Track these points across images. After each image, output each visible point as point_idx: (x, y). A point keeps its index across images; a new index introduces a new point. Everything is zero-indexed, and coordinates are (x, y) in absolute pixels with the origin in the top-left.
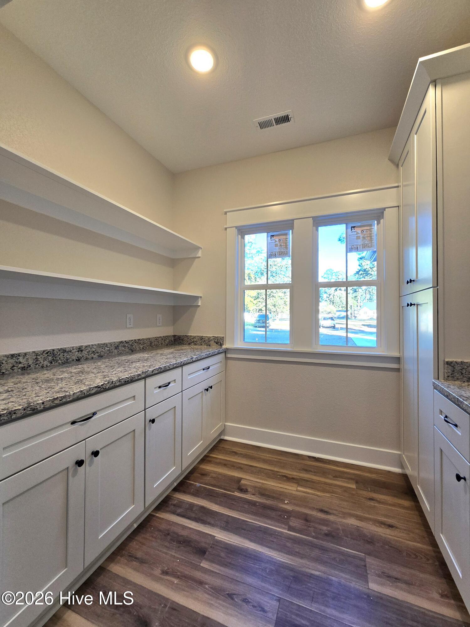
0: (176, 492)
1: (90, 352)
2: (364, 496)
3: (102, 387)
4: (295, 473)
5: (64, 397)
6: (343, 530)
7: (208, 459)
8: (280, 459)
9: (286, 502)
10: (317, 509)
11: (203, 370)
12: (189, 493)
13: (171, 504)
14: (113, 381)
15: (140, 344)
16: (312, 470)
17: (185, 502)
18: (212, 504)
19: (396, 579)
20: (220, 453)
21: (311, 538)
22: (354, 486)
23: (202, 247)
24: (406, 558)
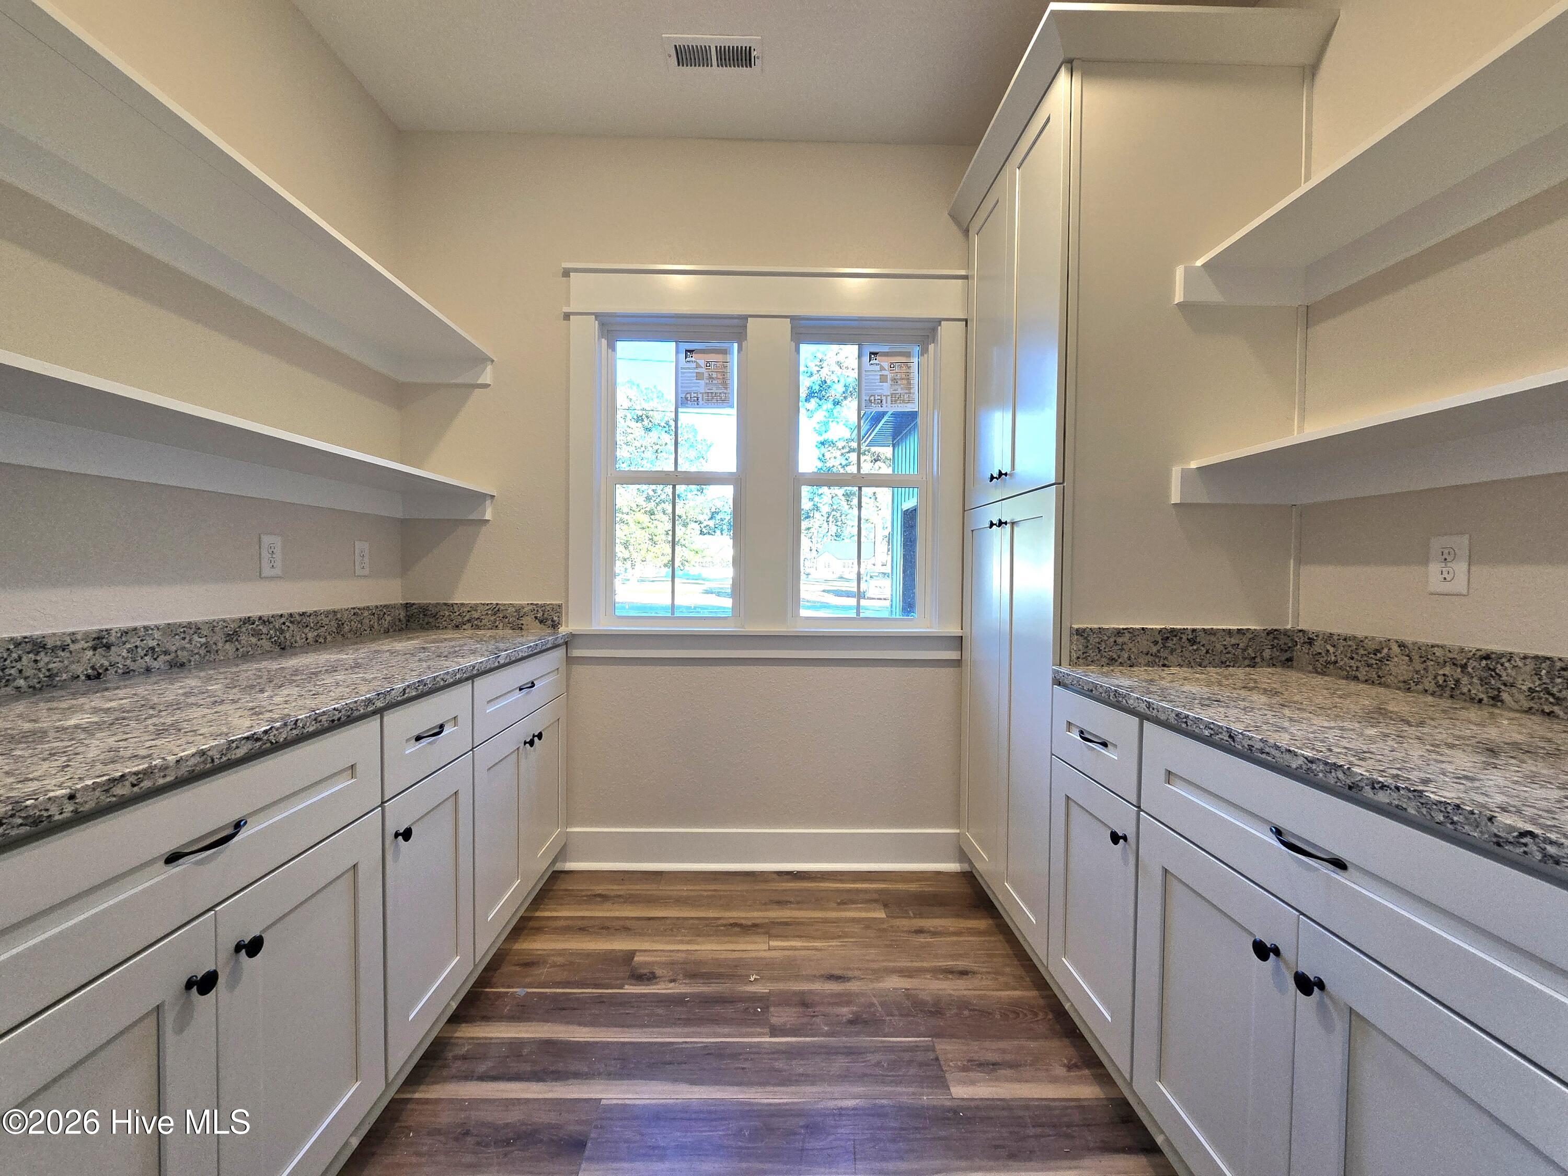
0: (460, 1023)
1: (139, 650)
2: (905, 929)
3: (265, 738)
4: (756, 914)
5: (145, 774)
6: (883, 1004)
7: (531, 924)
8: (715, 890)
9: (752, 979)
10: (822, 976)
11: (520, 689)
12: (502, 1018)
13: (456, 1058)
14: (297, 720)
15: (307, 626)
16: (792, 899)
17: (493, 1041)
18: (571, 1028)
19: (993, 1064)
20: (562, 905)
21: (823, 1039)
22: (882, 915)
23: (495, 359)
24: (1002, 1023)
